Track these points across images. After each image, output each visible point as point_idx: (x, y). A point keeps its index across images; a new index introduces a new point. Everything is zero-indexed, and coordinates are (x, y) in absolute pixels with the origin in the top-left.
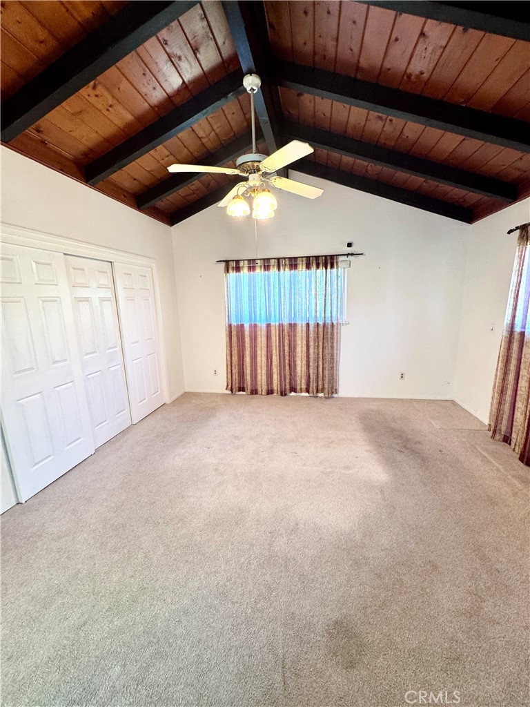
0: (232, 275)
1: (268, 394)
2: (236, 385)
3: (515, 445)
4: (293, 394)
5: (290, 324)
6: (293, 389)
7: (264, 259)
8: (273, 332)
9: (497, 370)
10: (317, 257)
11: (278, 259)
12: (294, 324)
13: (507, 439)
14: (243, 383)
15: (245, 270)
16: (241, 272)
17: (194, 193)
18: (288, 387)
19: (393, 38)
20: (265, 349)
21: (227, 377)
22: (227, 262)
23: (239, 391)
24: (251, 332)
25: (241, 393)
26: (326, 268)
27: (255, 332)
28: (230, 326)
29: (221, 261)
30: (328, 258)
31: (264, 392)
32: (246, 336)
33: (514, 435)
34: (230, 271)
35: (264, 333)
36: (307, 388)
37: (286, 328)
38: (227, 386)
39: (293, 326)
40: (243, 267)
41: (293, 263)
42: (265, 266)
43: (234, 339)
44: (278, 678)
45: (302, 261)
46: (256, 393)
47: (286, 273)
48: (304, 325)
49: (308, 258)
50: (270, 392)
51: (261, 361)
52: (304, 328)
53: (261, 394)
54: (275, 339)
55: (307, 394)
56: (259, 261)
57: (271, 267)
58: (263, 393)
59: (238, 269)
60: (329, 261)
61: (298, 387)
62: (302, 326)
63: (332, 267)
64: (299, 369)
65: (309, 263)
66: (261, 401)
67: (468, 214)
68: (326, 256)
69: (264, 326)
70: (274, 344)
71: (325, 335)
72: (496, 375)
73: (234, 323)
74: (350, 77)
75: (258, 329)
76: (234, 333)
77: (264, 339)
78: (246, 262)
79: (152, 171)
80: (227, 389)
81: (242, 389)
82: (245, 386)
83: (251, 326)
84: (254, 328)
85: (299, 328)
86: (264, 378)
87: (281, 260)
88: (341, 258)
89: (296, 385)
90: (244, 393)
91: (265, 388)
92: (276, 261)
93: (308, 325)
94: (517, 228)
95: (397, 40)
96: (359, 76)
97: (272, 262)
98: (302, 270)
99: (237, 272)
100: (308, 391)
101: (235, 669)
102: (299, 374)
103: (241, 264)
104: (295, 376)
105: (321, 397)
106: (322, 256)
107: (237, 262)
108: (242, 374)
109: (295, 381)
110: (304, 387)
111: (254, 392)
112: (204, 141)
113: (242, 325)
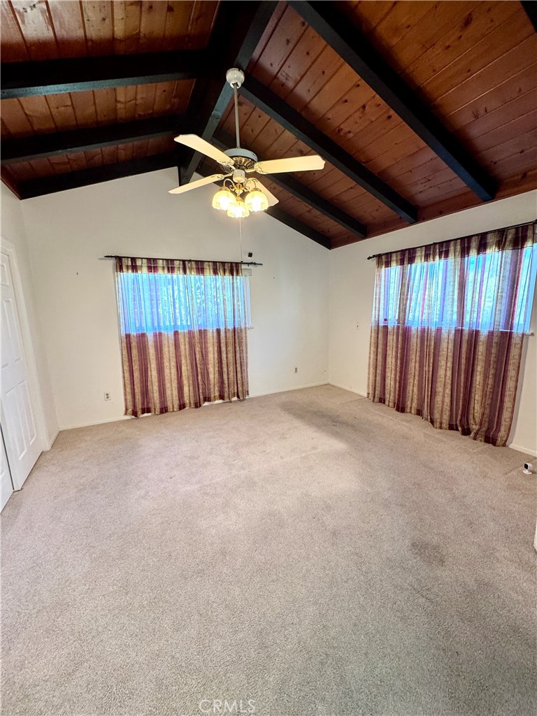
0: (128, 275)
1: (180, 409)
2: (139, 407)
3: (389, 402)
4: (206, 404)
5: (200, 331)
6: (207, 399)
7: (167, 260)
8: (181, 340)
9: (370, 353)
10: (223, 263)
11: (184, 261)
12: (204, 330)
13: (382, 400)
14: (148, 403)
15: (145, 270)
16: (139, 272)
17: (69, 163)
18: (201, 397)
19: (344, 99)
20: (175, 360)
21: (126, 400)
22: (119, 259)
23: (143, 413)
24: (156, 342)
25: (146, 415)
26: (233, 275)
27: (161, 342)
28: (128, 336)
29: (111, 257)
30: (234, 265)
31: (176, 407)
32: (150, 347)
33: (387, 396)
34: (125, 269)
35: (172, 342)
36: (220, 395)
37: (197, 335)
38: (127, 409)
39: (203, 333)
40: (141, 266)
41: (200, 266)
42: (168, 267)
43: (135, 352)
44: (422, 600)
45: (209, 266)
46: (166, 411)
47: (193, 276)
48: (215, 331)
49: (215, 263)
50: (182, 406)
51: (171, 373)
52: (215, 334)
53: (173, 411)
54: (184, 348)
55: (221, 401)
56: (161, 261)
57: (176, 269)
58: (175, 410)
59: (134, 268)
60: (233, 268)
61: (212, 396)
62: (213, 332)
63: (237, 274)
64: (211, 376)
65: (216, 269)
66: (173, 418)
67: (329, 241)
68: (231, 263)
69: (171, 335)
70: (183, 353)
71: (234, 340)
72: (370, 358)
73: (133, 333)
74: (296, 111)
75: (163, 338)
76: (134, 344)
77: (172, 349)
78: (145, 261)
79: (30, 116)
80: (126, 414)
81: (146, 410)
82: (150, 405)
83: (155, 335)
84: (158, 337)
85: (210, 335)
86: (175, 392)
87: (187, 263)
88: (244, 267)
89: (210, 393)
90: (150, 414)
91: (176, 403)
92: (181, 263)
93: (218, 331)
94: (374, 256)
95: (346, 101)
96: (303, 113)
97: (177, 263)
98: (209, 275)
99: (133, 272)
100: (222, 397)
101: (396, 619)
102: (212, 382)
103: (139, 263)
104: (209, 384)
105: (235, 401)
106: (228, 263)
107: (133, 259)
108: (145, 392)
109: (209, 389)
110: (217, 394)
111: (164, 410)
112: (119, 106)
113: (143, 335)
